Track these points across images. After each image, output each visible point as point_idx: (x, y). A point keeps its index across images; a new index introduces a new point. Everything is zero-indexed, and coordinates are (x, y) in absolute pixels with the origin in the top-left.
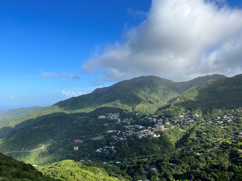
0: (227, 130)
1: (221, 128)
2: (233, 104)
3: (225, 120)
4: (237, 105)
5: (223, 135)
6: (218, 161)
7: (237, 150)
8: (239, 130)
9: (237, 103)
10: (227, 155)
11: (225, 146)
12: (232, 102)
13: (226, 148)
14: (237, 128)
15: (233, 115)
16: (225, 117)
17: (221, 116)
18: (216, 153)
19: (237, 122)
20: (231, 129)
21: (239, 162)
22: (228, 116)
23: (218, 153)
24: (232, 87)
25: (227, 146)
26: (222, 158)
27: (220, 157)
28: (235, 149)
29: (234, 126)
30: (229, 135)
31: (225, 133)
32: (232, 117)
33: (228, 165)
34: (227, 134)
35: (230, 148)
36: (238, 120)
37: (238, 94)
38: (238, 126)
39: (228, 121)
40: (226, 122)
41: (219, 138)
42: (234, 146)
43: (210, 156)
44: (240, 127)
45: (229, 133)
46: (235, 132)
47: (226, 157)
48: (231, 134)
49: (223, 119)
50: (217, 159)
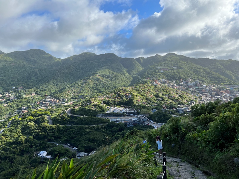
0: (11, 107)
1: (5, 106)
2: (13, 81)
3: (7, 97)
4: (17, 82)
5: (8, 113)
6: (12, 138)
7: (27, 124)
8: (22, 105)
9: (16, 80)
10: (19, 130)
11: (16, 123)
12: (12, 79)
13: (18, 124)
14: (19, 103)
15: (14, 92)
16: (7, 95)
17: (2, 94)
18: (9, 131)
19: (19, 99)
20: (14, 106)
21: (33, 133)
22: (9, 93)
23: (11, 131)
24: (10, 63)
25: (18, 122)
26: (16, 134)
27: (13, 134)
28: (25, 123)
29: (17, 102)
30: (13, 112)
31: (9, 110)
32: (14, 93)
33: (24, 138)
34: (11, 111)
35: (21, 123)
36: (20, 96)
37: (16, 71)
38: (20, 102)
39: (11, 98)
40: (8, 100)
41: (3, 115)
42: (24, 121)
43: (3, 135)
44: (22, 103)
45: (13, 109)
46: (18, 107)
47: (18, 132)
48: (15, 110)
49: (5, 96)
50: (11, 136)
